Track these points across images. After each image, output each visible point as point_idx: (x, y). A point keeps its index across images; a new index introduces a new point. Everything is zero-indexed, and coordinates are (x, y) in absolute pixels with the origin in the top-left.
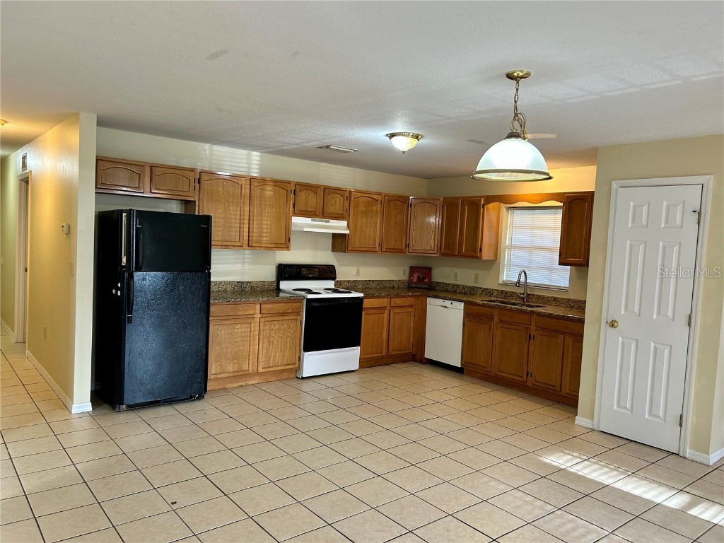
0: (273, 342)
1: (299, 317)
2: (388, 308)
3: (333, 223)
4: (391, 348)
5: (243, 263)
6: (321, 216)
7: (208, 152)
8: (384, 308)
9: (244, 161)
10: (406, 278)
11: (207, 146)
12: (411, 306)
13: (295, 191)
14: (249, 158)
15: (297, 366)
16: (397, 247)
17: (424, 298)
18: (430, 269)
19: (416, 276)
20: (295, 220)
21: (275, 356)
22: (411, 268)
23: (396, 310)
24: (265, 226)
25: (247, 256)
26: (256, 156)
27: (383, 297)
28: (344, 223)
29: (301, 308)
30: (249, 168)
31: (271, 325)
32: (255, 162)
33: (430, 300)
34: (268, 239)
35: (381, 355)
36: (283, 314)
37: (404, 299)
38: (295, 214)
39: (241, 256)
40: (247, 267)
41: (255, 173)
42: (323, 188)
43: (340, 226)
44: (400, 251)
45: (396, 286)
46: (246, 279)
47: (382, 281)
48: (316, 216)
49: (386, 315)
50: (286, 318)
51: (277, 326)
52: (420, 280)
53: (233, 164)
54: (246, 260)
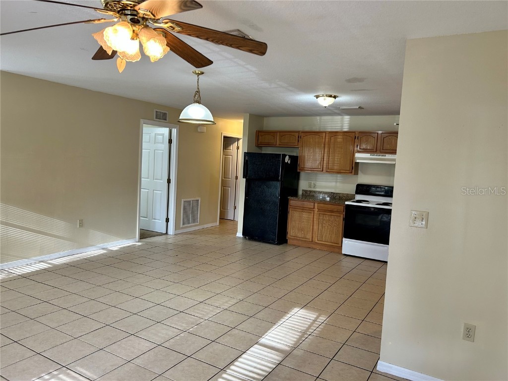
0: (325, 227)
1: (342, 215)
5: (336, 182)
6: (378, 152)
7: (318, 121)
9: (339, 123)
11: (318, 118)
14: (342, 121)
20: (357, 155)
21: (326, 236)
24: (336, 160)
25: (339, 178)
26: (347, 118)
30: (342, 126)
31: (323, 217)
32: (347, 122)
34: (338, 167)
36: (332, 211)
38: (359, 152)
39: (335, 178)
40: (338, 184)
41: (346, 129)
42: (380, 133)
46: (337, 191)
48: (375, 152)
50: (333, 214)
51: (327, 218)
53: (333, 125)
54: (338, 180)
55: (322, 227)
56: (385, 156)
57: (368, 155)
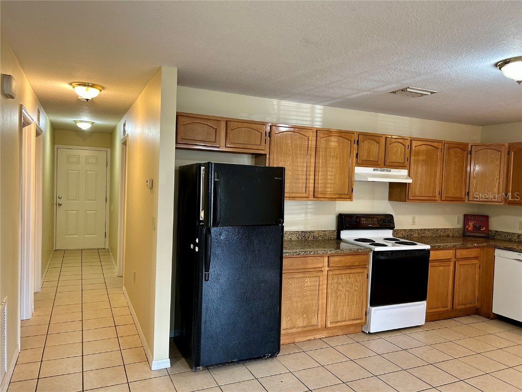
0: (341, 296)
1: (366, 270)
2: (454, 260)
3: (394, 172)
4: (456, 302)
5: (306, 213)
6: (382, 165)
7: (276, 107)
8: (449, 260)
9: (308, 115)
10: (460, 226)
11: (275, 101)
12: (476, 258)
13: (358, 141)
14: (313, 112)
15: (364, 321)
16: (457, 195)
17: (491, 250)
18: (487, 217)
19: (471, 224)
20: (358, 170)
21: (342, 311)
22: (465, 216)
23: (461, 263)
24: (329, 177)
25: (309, 207)
26: (319, 108)
27: (449, 249)
28: (405, 172)
29: (367, 261)
30: (313, 121)
31: (338, 278)
32: (319, 115)
33: (498, 252)
34: (332, 189)
35: (446, 309)
36: (350, 267)
37: (470, 250)
38: (359, 165)
39: (304, 207)
40: (310, 217)
41: (318, 125)
42: (385, 137)
43: (400, 175)
44: (461, 200)
45: (451, 235)
46: (309, 229)
47: (437, 230)
48: (378, 165)
49: (452, 267)
50: (353, 271)
51: (345, 280)
52: (476, 228)
53: (298, 118)
54: (309, 211)
55: (337, 297)
56: (390, 171)
57: (370, 170)
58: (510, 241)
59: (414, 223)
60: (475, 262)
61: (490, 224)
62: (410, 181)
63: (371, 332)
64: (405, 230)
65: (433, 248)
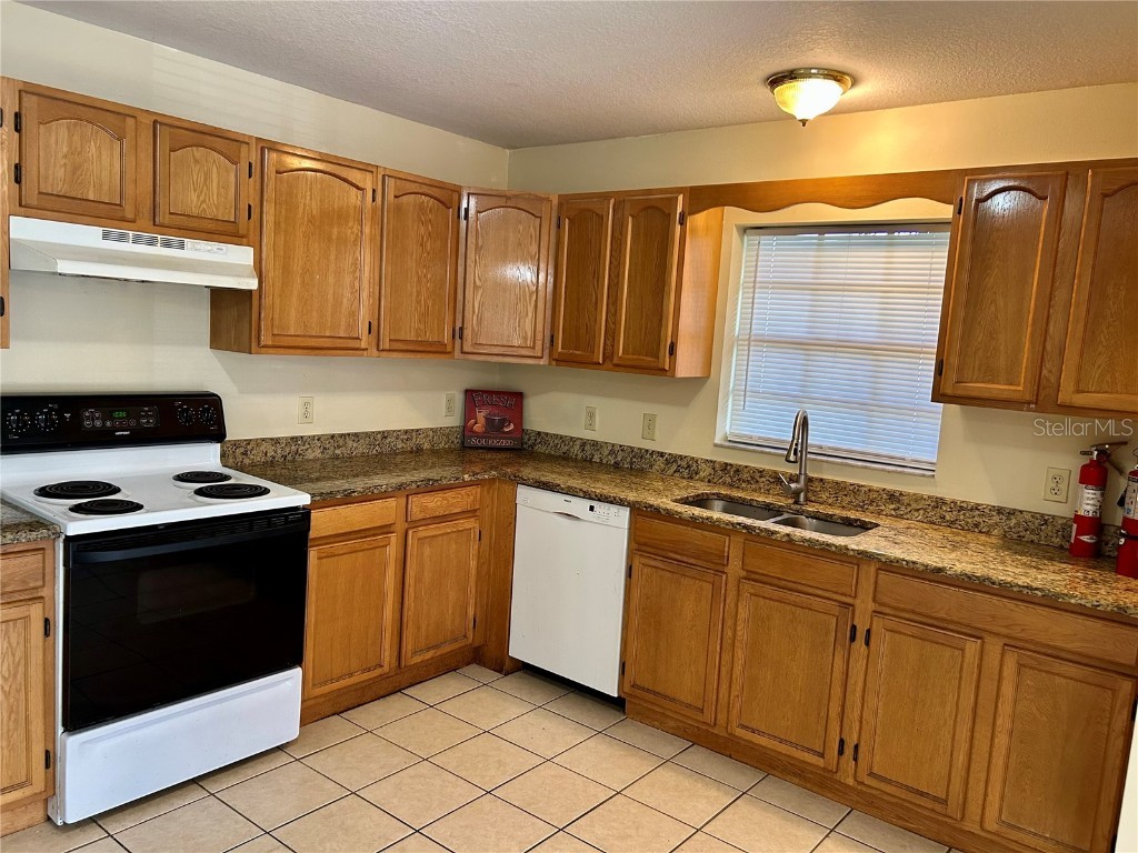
1: (36, 612)
2: (400, 526)
3: (198, 250)
4: (408, 646)
6: (145, 220)
8: (386, 529)
10: (453, 420)
12: (471, 513)
13: (19, 117)
15: (38, 784)
16: (430, 337)
17: (507, 488)
18: (519, 396)
19: (481, 415)
20: (24, 229)
22: (469, 393)
23: (423, 532)
27: (384, 495)
28: (243, 255)
29: (45, 576)
33: (525, 495)
35: (378, 672)
37: (449, 494)
38: (25, 207)
42: (148, 121)
43: (231, 265)
45: (426, 446)
47: (385, 435)
48: (124, 219)
49: (392, 551)
52: (494, 427)
56: (182, 246)
57: (88, 236)
58: (565, 459)
59: (306, 416)
60: (469, 524)
61: (526, 414)
62: (252, 284)
63: (69, 821)
64: (276, 441)
65: (323, 501)
